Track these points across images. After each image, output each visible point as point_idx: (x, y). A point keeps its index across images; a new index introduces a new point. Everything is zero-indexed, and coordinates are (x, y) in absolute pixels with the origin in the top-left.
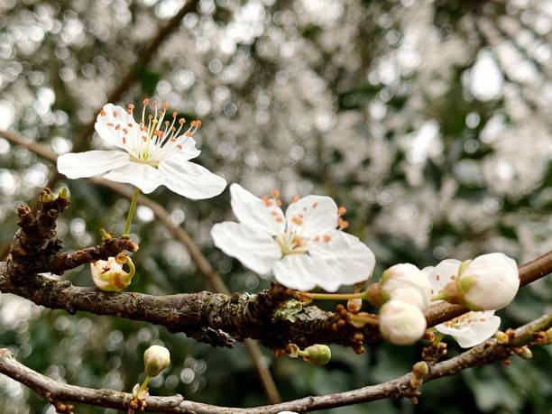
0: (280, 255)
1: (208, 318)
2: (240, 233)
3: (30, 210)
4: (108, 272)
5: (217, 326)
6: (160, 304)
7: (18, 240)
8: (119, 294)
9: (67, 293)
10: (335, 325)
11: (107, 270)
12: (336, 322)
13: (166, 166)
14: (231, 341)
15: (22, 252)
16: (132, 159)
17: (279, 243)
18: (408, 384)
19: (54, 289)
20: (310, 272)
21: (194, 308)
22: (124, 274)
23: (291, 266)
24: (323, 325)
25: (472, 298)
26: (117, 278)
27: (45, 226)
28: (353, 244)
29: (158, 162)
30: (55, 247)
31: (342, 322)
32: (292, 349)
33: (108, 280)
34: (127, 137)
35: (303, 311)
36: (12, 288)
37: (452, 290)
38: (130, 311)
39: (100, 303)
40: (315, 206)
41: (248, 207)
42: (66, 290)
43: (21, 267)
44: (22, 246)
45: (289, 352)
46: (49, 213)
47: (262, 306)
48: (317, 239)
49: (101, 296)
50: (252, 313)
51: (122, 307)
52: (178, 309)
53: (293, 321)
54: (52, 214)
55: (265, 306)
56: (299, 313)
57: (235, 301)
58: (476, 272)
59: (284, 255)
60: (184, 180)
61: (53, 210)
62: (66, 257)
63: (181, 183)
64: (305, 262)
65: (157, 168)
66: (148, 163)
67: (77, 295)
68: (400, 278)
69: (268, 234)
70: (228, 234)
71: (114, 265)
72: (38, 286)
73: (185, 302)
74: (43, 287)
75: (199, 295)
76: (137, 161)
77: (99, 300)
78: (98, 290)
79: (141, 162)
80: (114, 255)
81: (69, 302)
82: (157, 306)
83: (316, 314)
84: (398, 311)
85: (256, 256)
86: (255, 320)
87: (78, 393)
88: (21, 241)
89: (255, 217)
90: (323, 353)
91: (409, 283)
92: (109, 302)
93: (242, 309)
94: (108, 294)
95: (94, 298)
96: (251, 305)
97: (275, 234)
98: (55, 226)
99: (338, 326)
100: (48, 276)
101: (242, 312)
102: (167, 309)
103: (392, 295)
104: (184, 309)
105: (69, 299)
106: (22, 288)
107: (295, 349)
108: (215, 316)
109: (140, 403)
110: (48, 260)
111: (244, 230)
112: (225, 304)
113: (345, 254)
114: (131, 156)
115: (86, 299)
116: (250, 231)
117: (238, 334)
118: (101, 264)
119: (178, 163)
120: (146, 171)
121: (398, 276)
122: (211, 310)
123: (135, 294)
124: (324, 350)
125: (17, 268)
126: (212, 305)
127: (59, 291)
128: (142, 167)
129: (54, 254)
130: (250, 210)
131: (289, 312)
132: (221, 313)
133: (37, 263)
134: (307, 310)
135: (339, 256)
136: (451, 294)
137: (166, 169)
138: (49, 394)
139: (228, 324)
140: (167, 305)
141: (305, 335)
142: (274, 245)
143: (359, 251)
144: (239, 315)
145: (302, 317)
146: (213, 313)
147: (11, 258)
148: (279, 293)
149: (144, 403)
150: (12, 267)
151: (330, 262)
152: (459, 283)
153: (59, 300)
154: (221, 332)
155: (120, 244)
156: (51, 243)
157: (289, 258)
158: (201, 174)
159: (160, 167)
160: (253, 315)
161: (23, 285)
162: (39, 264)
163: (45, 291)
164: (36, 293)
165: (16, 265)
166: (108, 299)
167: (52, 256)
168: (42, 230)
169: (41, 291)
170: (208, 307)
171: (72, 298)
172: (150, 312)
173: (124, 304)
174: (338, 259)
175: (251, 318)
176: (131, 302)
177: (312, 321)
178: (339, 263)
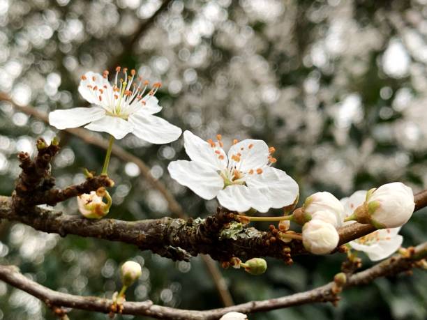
0: (223, 186)
1: (169, 237)
2: (191, 168)
4: (91, 203)
5: (176, 244)
6: (131, 228)
7: (20, 179)
8: (100, 220)
9: (60, 221)
10: (268, 241)
11: (89, 202)
12: (269, 238)
13: (134, 119)
14: (188, 257)
15: (24, 189)
16: (107, 113)
17: (222, 176)
18: (331, 291)
19: (49, 217)
20: (247, 198)
21: (158, 229)
22: (103, 204)
23: (231, 193)
24: (259, 241)
25: (377, 218)
26: (98, 208)
27: (41, 167)
28: (281, 176)
29: (128, 116)
31: (273, 238)
32: (236, 262)
33: (91, 210)
34: (103, 96)
35: (243, 231)
36: (16, 216)
37: (361, 212)
38: (108, 234)
39: (85, 228)
40: (250, 147)
41: (197, 149)
42: (58, 218)
43: (23, 200)
44: (24, 184)
45: (233, 264)
46: (43, 158)
47: (210, 227)
48: (251, 172)
49: (85, 222)
50: (203, 233)
51: (102, 231)
52: (146, 231)
53: (235, 239)
54: (46, 157)
55: (213, 227)
56: (240, 233)
57: (190, 224)
58: (380, 197)
59: (226, 185)
60: (148, 130)
61: (46, 155)
62: (57, 192)
63: (147, 132)
64: (243, 190)
65: (127, 120)
66: (120, 117)
67: (67, 222)
68: (319, 203)
69: (215, 169)
70: (182, 169)
71: (95, 198)
72: (36, 215)
73: (150, 226)
74: (40, 216)
75: (162, 220)
76: (111, 115)
77: (84, 225)
78: (84, 218)
79: (115, 116)
80: (95, 189)
81: (61, 227)
82: (129, 229)
83: (254, 233)
84: (316, 228)
85: (203, 186)
86: (205, 239)
87: (70, 300)
88: (22, 179)
89: (203, 157)
90: (261, 265)
91: (325, 207)
92: (92, 227)
93: (196, 230)
94: (91, 220)
95: (80, 224)
96: (202, 227)
97: (219, 169)
98: (48, 168)
99: (270, 242)
100: (43, 207)
101: (195, 233)
102: (137, 232)
103: (312, 216)
104: (150, 231)
105: (61, 225)
106: (24, 217)
107: (238, 262)
108: (174, 237)
109: (118, 307)
110: (43, 195)
111: (194, 166)
112: (182, 226)
113: (275, 185)
114: (107, 111)
115: (74, 225)
116: (200, 167)
117: (193, 250)
118: (85, 196)
119: (144, 116)
120: (119, 122)
122: (171, 232)
123: (112, 220)
124: (261, 263)
125: (20, 201)
126: (172, 228)
127: (53, 219)
128: (115, 120)
129: (47, 189)
130: (199, 151)
131: (232, 231)
132: (179, 234)
133: (36, 197)
134: (246, 230)
135: (270, 186)
136: (360, 216)
137: (134, 121)
138: (48, 301)
139: (185, 242)
140: (137, 229)
141: (246, 250)
142: (219, 178)
143: (285, 182)
144: (193, 235)
145: (243, 236)
146: (173, 234)
147: (15, 194)
148: (223, 216)
149: (122, 307)
150: (17, 201)
151: (263, 191)
152: (367, 207)
153: (54, 226)
154: (180, 249)
155: (100, 181)
156: (46, 181)
157: (230, 187)
158: (162, 125)
159: (129, 119)
160: (204, 235)
161: (25, 214)
162: (37, 198)
163: (42, 219)
164: (36, 220)
165: (19, 199)
166: (91, 224)
167: (47, 191)
168: (38, 171)
169: (39, 219)
170: (169, 229)
171: (63, 224)
172: (124, 234)
173: (103, 228)
174: (270, 188)
175: (202, 237)
176: (109, 226)
177: (251, 239)
178: (270, 192)
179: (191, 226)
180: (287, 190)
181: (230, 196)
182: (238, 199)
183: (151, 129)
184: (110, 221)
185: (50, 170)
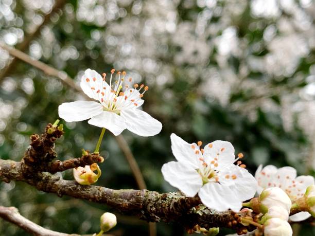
0: (202, 184)
1: (147, 207)
2: (177, 168)
3: (39, 137)
5: (152, 212)
6: (116, 196)
7: (29, 152)
8: (90, 187)
9: (58, 185)
10: (230, 223)
11: (84, 173)
12: (232, 221)
13: (124, 112)
15: (32, 160)
16: (104, 109)
17: (201, 174)
19: (50, 181)
20: (221, 195)
21: (138, 200)
22: (94, 175)
23: (209, 191)
24: (221, 219)
26: (90, 178)
27: (47, 146)
28: (244, 174)
29: (120, 111)
30: (52, 157)
31: (235, 222)
32: (197, 229)
33: (84, 179)
35: (207, 208)
36: (24, 179)
37: (302, 204)
38: (98, 199)
39: (78, 192)
40: (222, 150)
41: (180, 148)
42: (57, 183)
43: (30, 168)
44: (32, 156)
45: (195, 230)
46: (51, 140)
47: (183, 206)
48: (228, 177)
49: (79, 188)
50: (176, 208)
51: (92, 196)
52: (128, 200)
53: (201, 214)
54: (53, 140)
56: (205, 209)
59: (204, 183)
60: (136, 123)
61: (54, 138)
62: (59, 164)
63: (134, 125)
64: (217, 188)
65: (119, 114)
66: (114, 112)
67: (64, 186)
68: (274, 198)
69: (194, 167)
70: (171, 170)
71: (88, 169)
72: (40, 179)
73: (132, 196)
74: (43, 180)
75: (142, 192)
76: (107, 110)
77: (78, 190)
78: (77, 184)
79: (110, 111)
80: (90, 164)
81: (59, 190)
82: (114, 197)
84: (277, 226)
85: (187, 184)
86: (177, 213)
88: (31, 153)
89: (185, 155)
92: (84, 192)
93: (169, 205)
94: (84, 187)
95: (75, 189)
96: (175, 204)
97: (197, 167)
98: (53, 146)
99: (232, 224)
100: (47, 174)
101: (169, 206)
102: (121, 199)
104: (131, 200)
105: (59, 189)
106: (29, 180)
107: (199, 228)
108: (151, 207)
110: (47, 165)
111: (180, 166)
112: (158, 199)
113: (240, 181)
115: (70, 189)
116: (184, 167)
117: (165, 219)
118: (80, 169)
119: (132, 111)
120: (114, 117)
121: (271, 196)
122: (149, 203)
124: (216, 230)
125: (28, 169)
126: (149, 200)
127: (53, 183)
128: (111, 114)
129: (50, 161)
130: (182, 151)
132: (155, 205)
135: (236, 182)
137: (125, 115)
139: (160, 212)
140: (121, 197)
141: (208, 223)
142: (198, 176)
143: (248, 179)
144: (167, 208)
145: (206, 212)
146: (150, 205)
147: (24, 162)
150: (25, 168)
151: (231, 187)
152: (307, 199)
153: (53, 188)
155: (94, 159)
156: (49, 155)
157: (207, 185)
159: (121, 114)
160: (177, 210)
161: (30, 178)
162: (42, 168)
163: (44, 182)
164: (39, 183)
165: (27, 167)
166: (84, 190)
167: (50, 163)
168: (45, 148)
169: (42, 182)
170: (147, 201)
171: (61, 188)
172: (110, 200)
173: (94, 194)
174: (236, 184)
175: (175, 212)
176: (99, 194)
177: (213, 215)
178: (236, 187)
179: (165, 200)
180: (249, 186)
181: (207, 193)
182: (214, 195)
183: (138, 122)
184: (99, 189)
185: (54, 148)
